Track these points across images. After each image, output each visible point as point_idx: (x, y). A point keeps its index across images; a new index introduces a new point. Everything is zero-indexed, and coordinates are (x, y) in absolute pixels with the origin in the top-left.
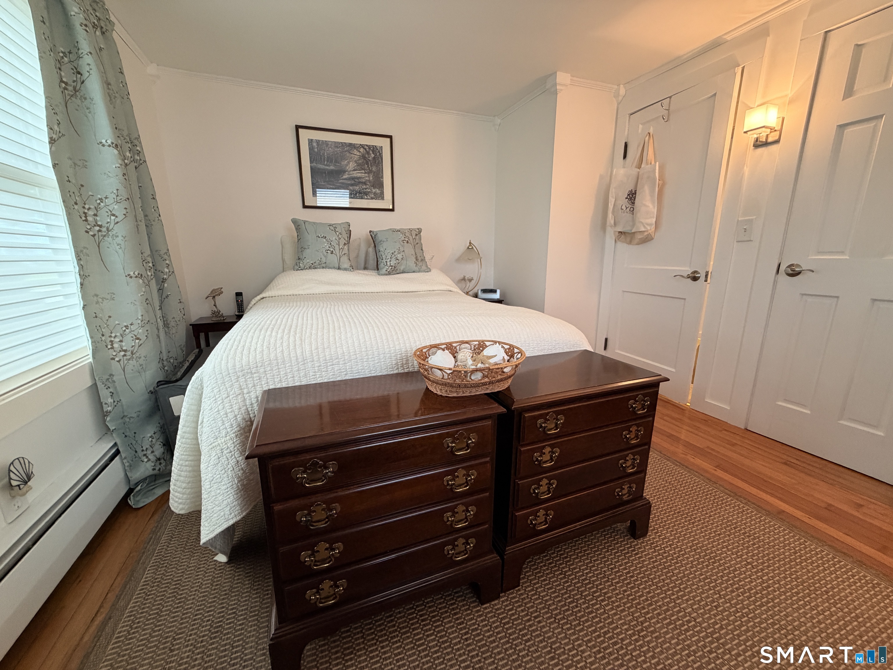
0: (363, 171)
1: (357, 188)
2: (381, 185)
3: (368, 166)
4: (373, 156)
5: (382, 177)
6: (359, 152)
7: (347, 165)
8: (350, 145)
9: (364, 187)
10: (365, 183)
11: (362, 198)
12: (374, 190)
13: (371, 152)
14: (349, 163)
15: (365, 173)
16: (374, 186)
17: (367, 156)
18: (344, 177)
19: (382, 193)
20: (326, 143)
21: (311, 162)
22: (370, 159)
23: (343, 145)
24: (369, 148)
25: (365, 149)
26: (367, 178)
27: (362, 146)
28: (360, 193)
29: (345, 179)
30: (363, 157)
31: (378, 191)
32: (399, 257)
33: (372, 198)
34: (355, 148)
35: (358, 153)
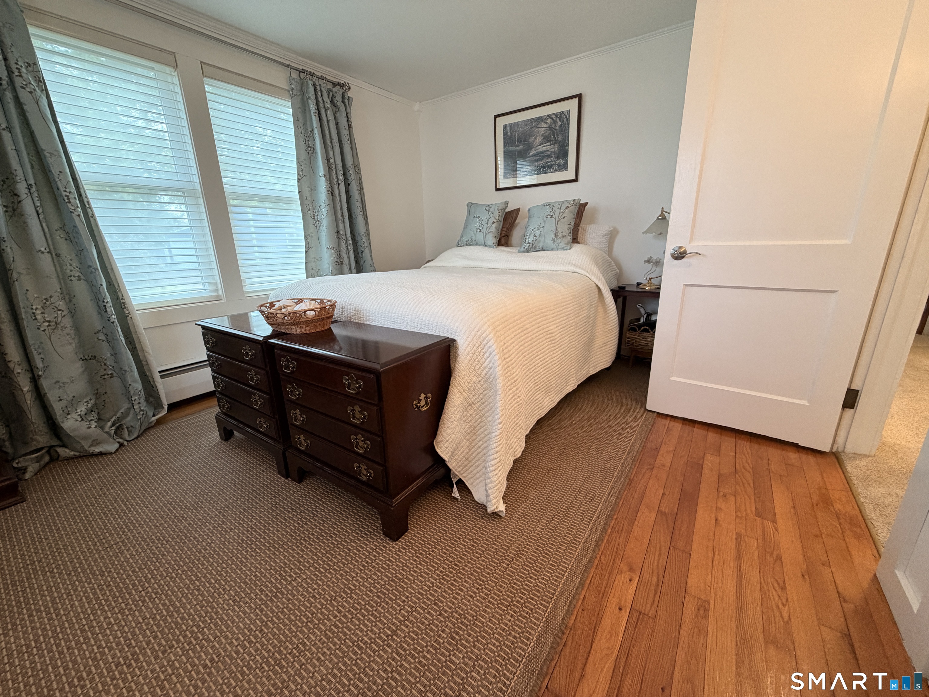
0: (549, 144)
1: (541, 163)
2: (565, 155)
3: (554, 137)
4: (560, 123)
5: (568, 145)
6: (547, 123)
7: (534, 141)
8: (538, 118)
9: (549, 160)
10: (549, 156)
11: (545, 173)
12: (558, 162)
13: (558, 120)
14: (536, 138)
15: (551, 145)
16: (558, 158)
17: (553, 126)
18: (531, 154)
19: (566, 163)
20: (517, 124)
21: (505, 146)
22: (557, 128)
23: (531, 121)
24: (557, 116)
25: (552, 119)
26: (553, 150)
27: (549, 116)
28: (544, 167)
29: (533, 156)
30: (550, 128)
31: (562, 162)
32: (538, 233)
33: (555, 171)
34: (542, 120)
35: (545, 126)
